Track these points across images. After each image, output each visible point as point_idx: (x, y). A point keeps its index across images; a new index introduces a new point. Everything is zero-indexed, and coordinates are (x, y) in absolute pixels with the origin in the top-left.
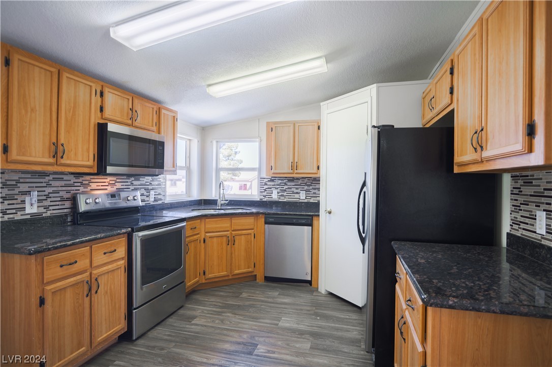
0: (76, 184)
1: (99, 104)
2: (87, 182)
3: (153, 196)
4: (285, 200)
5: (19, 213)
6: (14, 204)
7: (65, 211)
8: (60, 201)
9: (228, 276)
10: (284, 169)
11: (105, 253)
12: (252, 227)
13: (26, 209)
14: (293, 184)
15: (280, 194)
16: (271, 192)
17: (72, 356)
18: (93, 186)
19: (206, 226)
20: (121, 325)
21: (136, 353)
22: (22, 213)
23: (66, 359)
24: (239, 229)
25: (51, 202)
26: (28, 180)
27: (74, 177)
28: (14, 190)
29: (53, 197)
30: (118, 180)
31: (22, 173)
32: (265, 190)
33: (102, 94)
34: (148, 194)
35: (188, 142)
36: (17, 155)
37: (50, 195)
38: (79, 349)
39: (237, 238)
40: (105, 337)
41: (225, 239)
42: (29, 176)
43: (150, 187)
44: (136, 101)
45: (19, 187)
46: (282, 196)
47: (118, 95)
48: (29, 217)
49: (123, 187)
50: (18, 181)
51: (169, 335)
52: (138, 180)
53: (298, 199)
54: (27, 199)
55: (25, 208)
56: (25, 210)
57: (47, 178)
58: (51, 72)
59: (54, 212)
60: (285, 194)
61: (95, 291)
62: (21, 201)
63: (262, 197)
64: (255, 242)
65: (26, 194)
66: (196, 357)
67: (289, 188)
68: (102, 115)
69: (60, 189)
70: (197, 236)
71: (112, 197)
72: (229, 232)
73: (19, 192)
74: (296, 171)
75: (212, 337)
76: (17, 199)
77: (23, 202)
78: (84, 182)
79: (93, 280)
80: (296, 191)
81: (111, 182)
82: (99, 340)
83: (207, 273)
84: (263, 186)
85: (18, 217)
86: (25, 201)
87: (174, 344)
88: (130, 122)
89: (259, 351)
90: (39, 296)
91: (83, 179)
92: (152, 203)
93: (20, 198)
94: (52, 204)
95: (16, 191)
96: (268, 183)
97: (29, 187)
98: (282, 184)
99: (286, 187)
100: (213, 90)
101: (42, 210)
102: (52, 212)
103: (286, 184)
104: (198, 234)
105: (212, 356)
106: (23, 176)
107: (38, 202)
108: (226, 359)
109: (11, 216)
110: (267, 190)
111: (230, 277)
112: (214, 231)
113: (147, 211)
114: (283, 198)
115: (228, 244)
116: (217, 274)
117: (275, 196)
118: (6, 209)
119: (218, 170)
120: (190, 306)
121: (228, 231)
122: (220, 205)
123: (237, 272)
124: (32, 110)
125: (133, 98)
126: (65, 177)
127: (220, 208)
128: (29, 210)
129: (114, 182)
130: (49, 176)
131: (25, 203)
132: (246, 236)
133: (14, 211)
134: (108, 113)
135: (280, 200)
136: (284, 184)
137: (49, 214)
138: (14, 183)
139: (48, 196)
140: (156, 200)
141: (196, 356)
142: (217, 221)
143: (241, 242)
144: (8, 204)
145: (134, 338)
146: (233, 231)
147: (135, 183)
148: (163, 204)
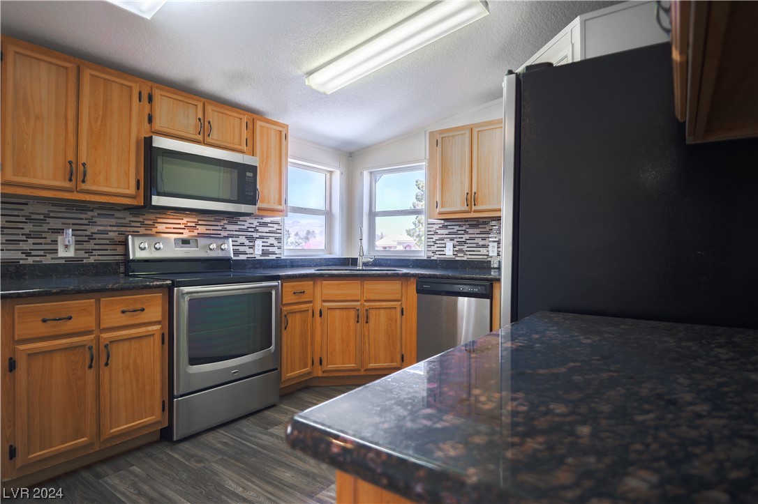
0: (133, 224)
1: (147, 111)
2: (151, 222)
3: (261, 248)
4: (465, 259)
5: (49, 256)
6: (41, 244)
7: (117, 258)
8: (108, 244)
9: (358, 370)
10: (456, 205)
11: (123, 312)
12: (398, 297)
13: (59, 251)
14: (478, 231)
15: (457, 249)
16: (444, 246)
17: (63, 446)
18: (161, 228)
19: (324, 292)
20: (154, 417)
21: (165, 459)
22: (53, 256)
23: (53, 449)
24: (376, 298)
25: (95, 244)
26: (60, 215)
27: (130, 214)
28: (41, 226)
29: (99, 239)
30: (200, 223)
31: (52, 206)
32: (435, 243)
33: (150, 99)
34: (252, 244)
35: (328, 175)
36: (14, 175)
37: (95, 236)
38: (78, 439)
39: (372, 312)
40: (123, 429)
41: (352, 314)
42: (63, 209)
43: (255, 235)
44: (209, 108)
45: (49, 223)
46: (461, 251)
47: (177, 100)
48: (63, 261)
49: (208, 232)
50: (47, 216)
51: (226, 444)
52: (235, 223)
53: (486, 257)
54: (60, 238)
55: (57, 250)
56: (57, 253)
57: (90, 214)
58: (67, 68)
59: (100, 258)
60: (465, 248)
61: (104, 362)
62: (52, 241)
63: (431, 254)
64: (404, 322)
65: (59, 233)
66: (231, 483)
67: (471, 239)
68: (151, 127)
69: (109, 228)
70: (308, 305)
71: (183, 243)
72: (359, 303)
73: (48, 229)
74: (474, 208)
75: (277, 457)
76: (45, 238)
77: (55, 242)
78: (146, 222)
79: (102, 347)
80: (481, 243)
81: (189, 224)
82: (112, 431)
83: (324, 362)
84: (431, 236)
85: (48, 260)
86: (57, 241)
87: (220, 457)
88: (200, 138)
89: (329, 493)
90: (8, 356)
91: (144, 217)
92: (258, 258)
93: (51, 237)
94: (97, 247)
95: (45, 228)
96: (439, 232)
97: (63, 224)
98: (460, 232)
99: (467, 236)
100: (316, 81)
101: (82, 254)
102: (97, 257)
103: (466, 232)
104: (310, 302)
105: (252, 486)
106: (54, 209)
107: (76, 244)
108: (269, 496)
109: (38, 259)
110: (437, 242)
111: (362, 373)
112: (335, 299)
113: (250, 269)
114: (462, 255)
115: (358, 322)
116: (340, 366)
117: (449, 252)
118: (30, 250)
119: (373, 215)
120: (286, 407)
121: (358, 301)
122: (361, 264)
123: (372, 365)
124: (37, 118)
125: (204, 104)
126: (118, 214)
127: (361, 268)
128: (62, 253)
129: (194, 225)
130: (92, 211)
131: (57, 244)
132: (388, 311)
133: (42, 253)
134: (159, 124)
135: (457, 258)
136: (463, 232)
137: (92, 260)
138: (42, 217)
139: (91, 238)
140: (264, 253)
141: (231, 480)
142: (340, 284)
143: (379, 320)
144: (34, 244)
145: (175, 439)
146: (366, 301)
147: (229, 227)
148: (278, 259)
